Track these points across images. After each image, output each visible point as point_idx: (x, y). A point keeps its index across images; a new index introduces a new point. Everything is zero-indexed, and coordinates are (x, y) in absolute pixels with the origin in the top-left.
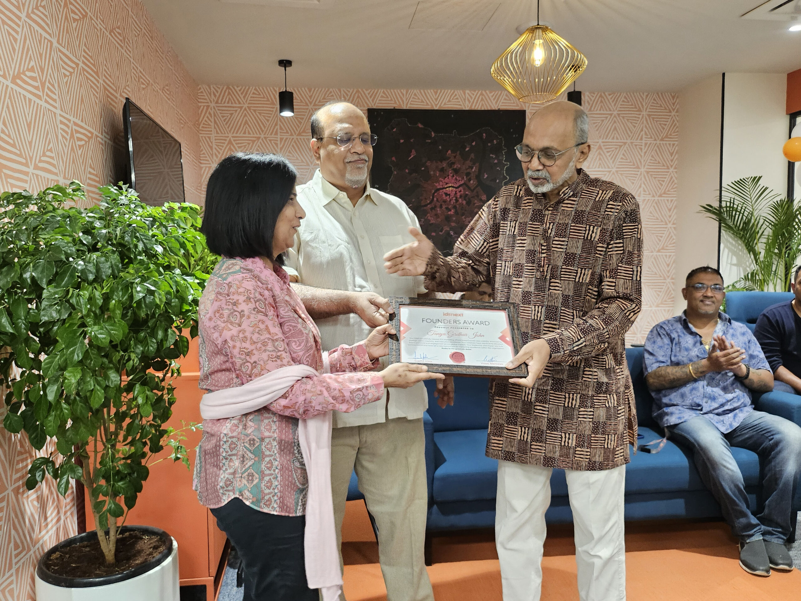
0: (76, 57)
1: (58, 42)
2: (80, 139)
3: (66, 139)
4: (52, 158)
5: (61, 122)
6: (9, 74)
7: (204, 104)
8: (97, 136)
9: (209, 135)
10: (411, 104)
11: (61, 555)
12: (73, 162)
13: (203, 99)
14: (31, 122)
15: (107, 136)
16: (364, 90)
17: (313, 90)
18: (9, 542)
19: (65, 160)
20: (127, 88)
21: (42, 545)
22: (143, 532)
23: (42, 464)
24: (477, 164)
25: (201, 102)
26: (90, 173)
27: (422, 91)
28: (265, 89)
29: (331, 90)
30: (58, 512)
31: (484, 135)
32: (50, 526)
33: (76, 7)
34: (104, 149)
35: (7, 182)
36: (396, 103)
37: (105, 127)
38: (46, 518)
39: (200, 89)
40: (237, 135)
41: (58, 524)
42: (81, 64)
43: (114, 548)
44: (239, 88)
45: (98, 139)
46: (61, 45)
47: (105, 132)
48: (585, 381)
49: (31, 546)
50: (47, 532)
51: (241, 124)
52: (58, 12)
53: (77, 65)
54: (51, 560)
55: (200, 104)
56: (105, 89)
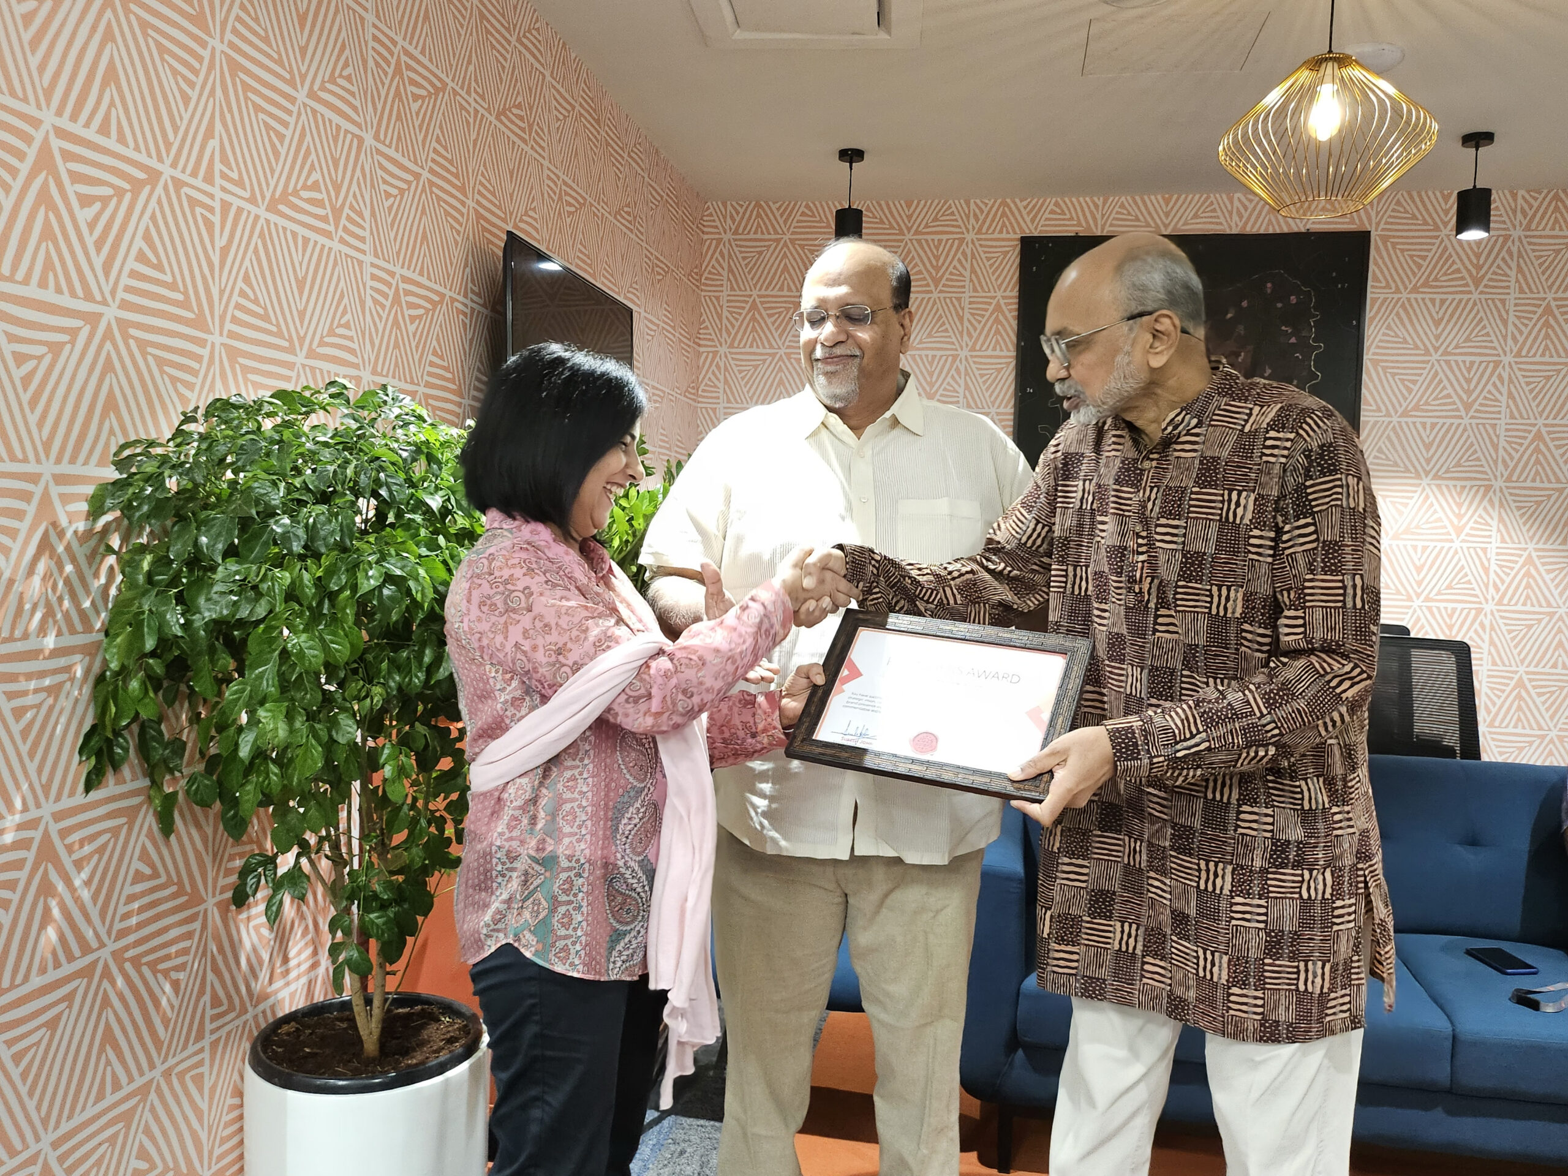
0: (416, 163)
1: (376, 137)
2: (411, 306)
3: (383, 307)
4: (351, 339)
5: (374, 277)
6: (263, 198)
7: (712, 236)
8: (453, 300)
9: (716, 294)
10: (1111, 225)
11: (297, 1029)
12: (396, 346)
13: (712, 227)
14: (305, 278)
15: (475, 298)
16: (1017, 200)
17: (915, 202)
18: (202, 992)
19: (377, 342)
20: (531, 213)
21: (272, 1007)
22: (444, 1009)
23: (259, 864)
24: (1250, 348)
25: (707, 233)
26: (432, 364)
27: (1138, 198)
28: (824, 204)
29: (951, 202)
30: (315, 953)
31: (1269, 285)
32: (293, 975)
33: (420, 74)
34: (468, 322)
35: (246, 380)
36: (1079, 224)
37: (473, 281)
38: (286, 960)
39: (708, 208)
40: (769, 292)
41: (312, 974)
42: (425, 174)
43: (379, 1030)
44: (778, 205)
45: (456, 304)
46: (384, 143)
47: (473, 291)
48: (1243, 834)
49: (248, 1004)
50: (288, 984)
51: (777, 270)
52: (380, 86)
53: (417, 176)
54: (277, 1035)
55: (706, 237)
56: (479, 216)
